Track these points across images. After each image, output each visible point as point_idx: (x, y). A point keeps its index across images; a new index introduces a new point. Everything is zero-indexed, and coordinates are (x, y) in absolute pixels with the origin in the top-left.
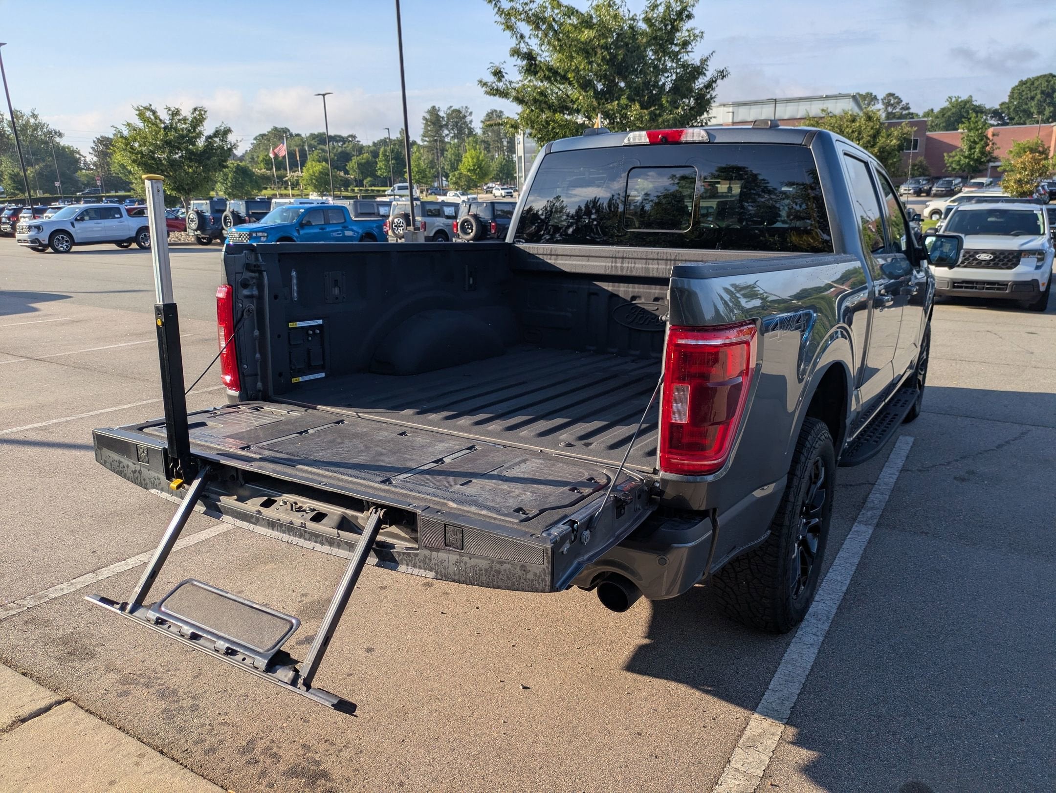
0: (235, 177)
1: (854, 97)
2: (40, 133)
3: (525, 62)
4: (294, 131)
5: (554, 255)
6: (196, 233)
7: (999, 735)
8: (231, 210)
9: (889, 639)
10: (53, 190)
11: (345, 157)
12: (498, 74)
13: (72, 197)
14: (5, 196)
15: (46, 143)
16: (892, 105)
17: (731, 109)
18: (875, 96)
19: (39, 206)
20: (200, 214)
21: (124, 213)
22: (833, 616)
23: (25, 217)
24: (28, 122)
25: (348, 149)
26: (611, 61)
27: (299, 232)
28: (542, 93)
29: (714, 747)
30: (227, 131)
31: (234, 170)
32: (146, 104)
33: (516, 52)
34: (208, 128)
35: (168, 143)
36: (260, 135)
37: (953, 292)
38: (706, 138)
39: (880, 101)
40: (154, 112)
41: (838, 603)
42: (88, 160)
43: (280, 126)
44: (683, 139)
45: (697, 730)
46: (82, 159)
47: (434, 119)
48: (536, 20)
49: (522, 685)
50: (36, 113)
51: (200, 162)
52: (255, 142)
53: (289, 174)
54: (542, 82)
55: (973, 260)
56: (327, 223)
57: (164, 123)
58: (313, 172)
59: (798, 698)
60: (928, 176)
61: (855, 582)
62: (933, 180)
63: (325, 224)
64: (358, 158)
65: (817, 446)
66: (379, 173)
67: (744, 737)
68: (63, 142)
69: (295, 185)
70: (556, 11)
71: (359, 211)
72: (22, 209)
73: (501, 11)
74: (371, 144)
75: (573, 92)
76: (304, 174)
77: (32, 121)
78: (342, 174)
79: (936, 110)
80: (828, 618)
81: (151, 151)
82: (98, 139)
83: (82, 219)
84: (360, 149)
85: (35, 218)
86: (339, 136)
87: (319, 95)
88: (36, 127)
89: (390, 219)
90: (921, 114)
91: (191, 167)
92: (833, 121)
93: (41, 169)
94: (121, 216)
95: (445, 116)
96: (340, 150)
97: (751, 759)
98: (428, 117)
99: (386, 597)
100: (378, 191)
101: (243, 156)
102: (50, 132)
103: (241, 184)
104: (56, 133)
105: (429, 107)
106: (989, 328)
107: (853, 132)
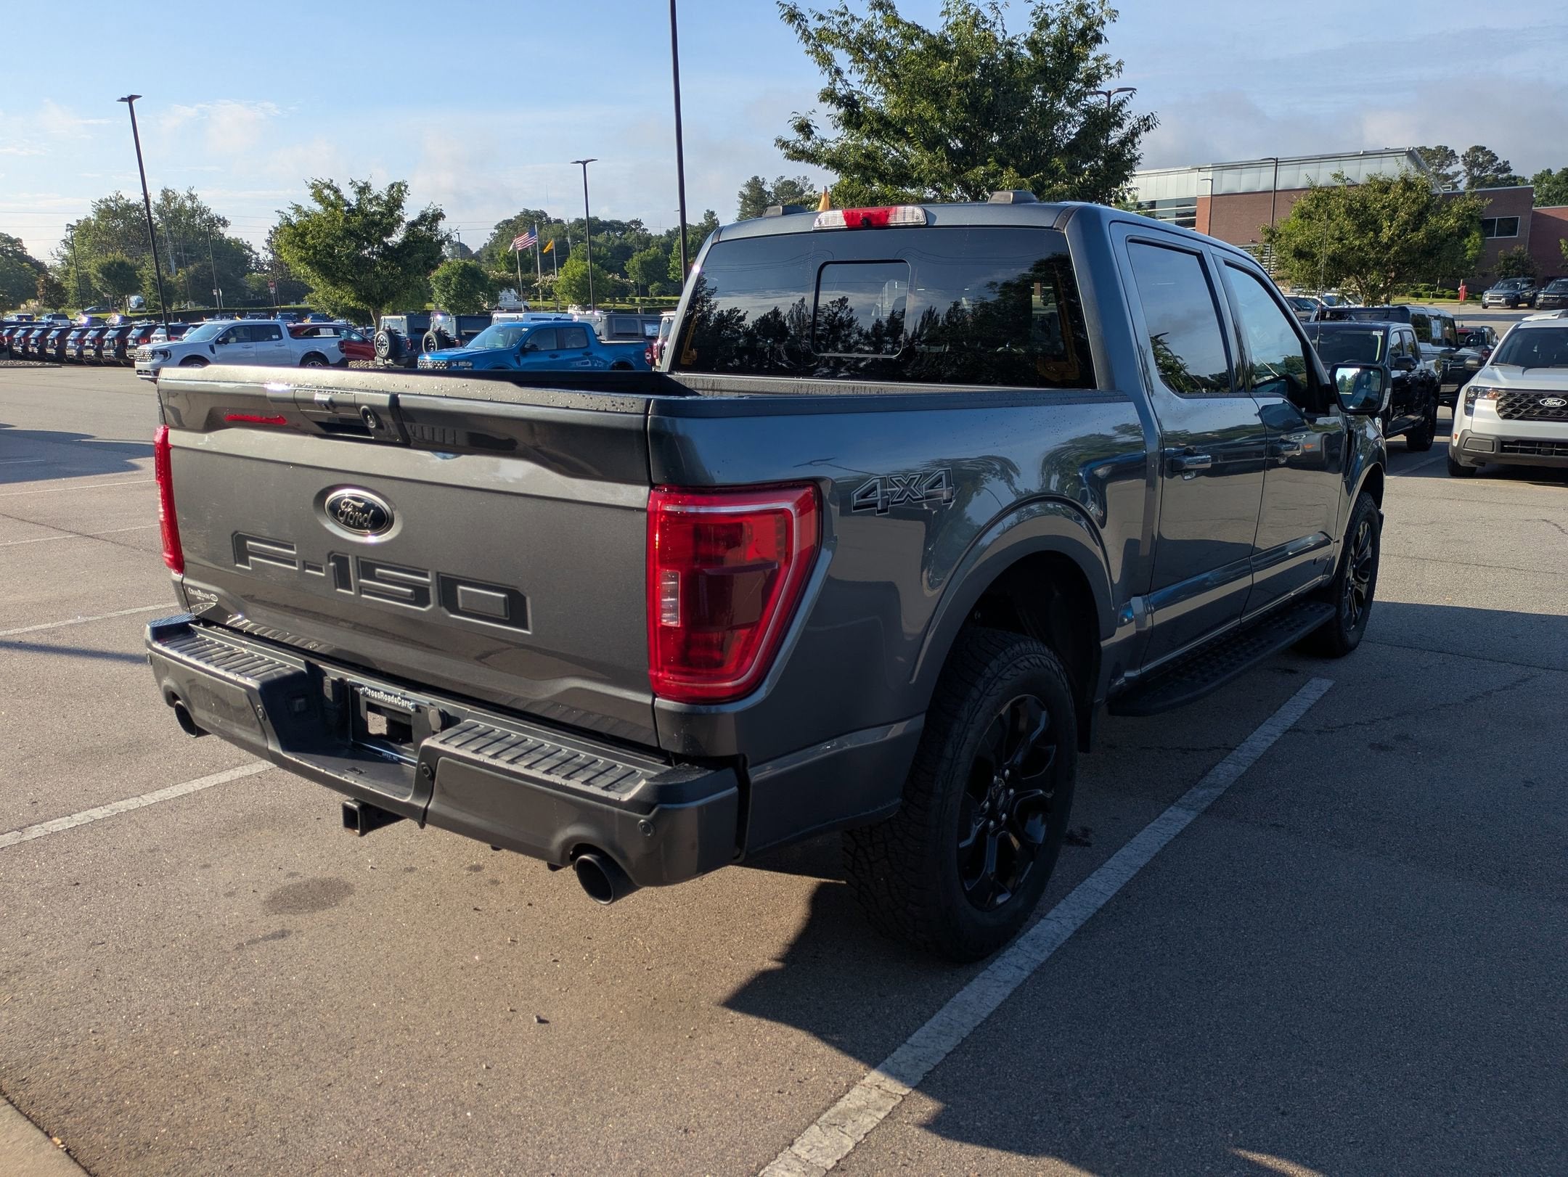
0: (460, 283)
1: (1410, 154)
2: (198, 221)
3: (842, 110)
4: (553, 215)
5: (717, 390)
6: (386, 362)
7: (1236, 1134)
8: (436, 329)
9: (1133, 981)
10: (211, 300)
11: (625, 252)
12: (805, 128)
13: (234, 311)
14: (145, 309)
15: (204, 234)
16: (1480, 165)
17: (1210, 175)
18: (1453, 151)
19: (179, 323)
20: (392, 334)
21: (285, 333)
22: (1061, 943)
23: (157, 339)
24: (182, 205)
25: (630, 240)
26: (973, 107)
27: (518, 361)
28: (868, 156)
29: (780, 1122)
30: (438, 216)
31: (460, 271)
32: (327, 181)
33: (829, 96)
34: (410, 212)
35: (350, 233)
36: (504, 221)
37: (1501, 457)
38: (922, 220)
39: (1460, 159)
40: (336, 191)
41: (1079, 923)
42: (261, 257)
43: (533, 208)
44: (892, 221)
45: (767, 1095)
46: (254, 256)
47: (755, 195)
48: (861, 47)
49: (538, 1017)
50: (194, 193)
51: (397, 260)
52: (496, 231)
53: (540, 278)
54: (869, 138)
55: (1535, 407)
56: (561, 347)
57: (349, 205)
58: (573, 275)
59: (945, 1059)
60: (1531, 276)
61: (1124, 893)
62: (1539, 282)
63: (557, 349)
64: (642, 254)
65: (1007, 676)
66: (671, 276)
67: (832, 1111)
68: (229, 233)
69: (548, 294)
70: (893, 32)
71: (614, 332)
72: (155, 327)
73: (807, 36)
74: (664, 234)
75: (915, 155)
76: (559, 278)
77: (188, 204)
78: (617, 277)
79: (1555, 172)
80: (1053, 944)
81: (328, 245)
82: (275, 228)
83: (226, 341)
84: (647, 241)
85: (169, 339)
86: (618, 223)
87: (578, 162)
88: (193, 213)
89: (659, 342)
90: (1530, 178)
91: (386, 268)
92: (1353, 192)
93: (196, 271)
94: (281, 337)
95: (772, 190)
96: (617, 242)
97: (827, 1143)
98: (746, 192)
99: (407, 883)
100: (669, 301)
101: (479, 252)
102: (211, 220)
103: (469, 292)
104: (219, 220)
105: (750, 179)
106: (1549, 516)
107: (1384, 207)
